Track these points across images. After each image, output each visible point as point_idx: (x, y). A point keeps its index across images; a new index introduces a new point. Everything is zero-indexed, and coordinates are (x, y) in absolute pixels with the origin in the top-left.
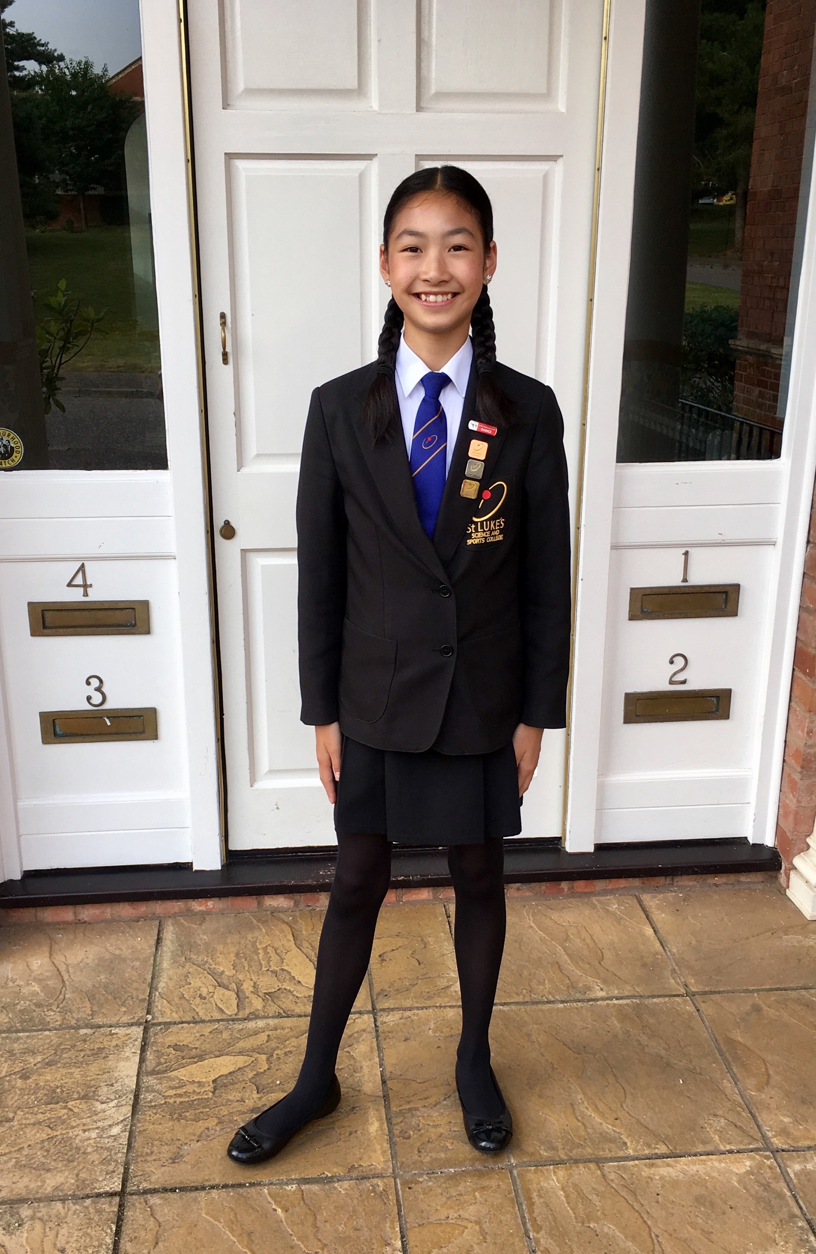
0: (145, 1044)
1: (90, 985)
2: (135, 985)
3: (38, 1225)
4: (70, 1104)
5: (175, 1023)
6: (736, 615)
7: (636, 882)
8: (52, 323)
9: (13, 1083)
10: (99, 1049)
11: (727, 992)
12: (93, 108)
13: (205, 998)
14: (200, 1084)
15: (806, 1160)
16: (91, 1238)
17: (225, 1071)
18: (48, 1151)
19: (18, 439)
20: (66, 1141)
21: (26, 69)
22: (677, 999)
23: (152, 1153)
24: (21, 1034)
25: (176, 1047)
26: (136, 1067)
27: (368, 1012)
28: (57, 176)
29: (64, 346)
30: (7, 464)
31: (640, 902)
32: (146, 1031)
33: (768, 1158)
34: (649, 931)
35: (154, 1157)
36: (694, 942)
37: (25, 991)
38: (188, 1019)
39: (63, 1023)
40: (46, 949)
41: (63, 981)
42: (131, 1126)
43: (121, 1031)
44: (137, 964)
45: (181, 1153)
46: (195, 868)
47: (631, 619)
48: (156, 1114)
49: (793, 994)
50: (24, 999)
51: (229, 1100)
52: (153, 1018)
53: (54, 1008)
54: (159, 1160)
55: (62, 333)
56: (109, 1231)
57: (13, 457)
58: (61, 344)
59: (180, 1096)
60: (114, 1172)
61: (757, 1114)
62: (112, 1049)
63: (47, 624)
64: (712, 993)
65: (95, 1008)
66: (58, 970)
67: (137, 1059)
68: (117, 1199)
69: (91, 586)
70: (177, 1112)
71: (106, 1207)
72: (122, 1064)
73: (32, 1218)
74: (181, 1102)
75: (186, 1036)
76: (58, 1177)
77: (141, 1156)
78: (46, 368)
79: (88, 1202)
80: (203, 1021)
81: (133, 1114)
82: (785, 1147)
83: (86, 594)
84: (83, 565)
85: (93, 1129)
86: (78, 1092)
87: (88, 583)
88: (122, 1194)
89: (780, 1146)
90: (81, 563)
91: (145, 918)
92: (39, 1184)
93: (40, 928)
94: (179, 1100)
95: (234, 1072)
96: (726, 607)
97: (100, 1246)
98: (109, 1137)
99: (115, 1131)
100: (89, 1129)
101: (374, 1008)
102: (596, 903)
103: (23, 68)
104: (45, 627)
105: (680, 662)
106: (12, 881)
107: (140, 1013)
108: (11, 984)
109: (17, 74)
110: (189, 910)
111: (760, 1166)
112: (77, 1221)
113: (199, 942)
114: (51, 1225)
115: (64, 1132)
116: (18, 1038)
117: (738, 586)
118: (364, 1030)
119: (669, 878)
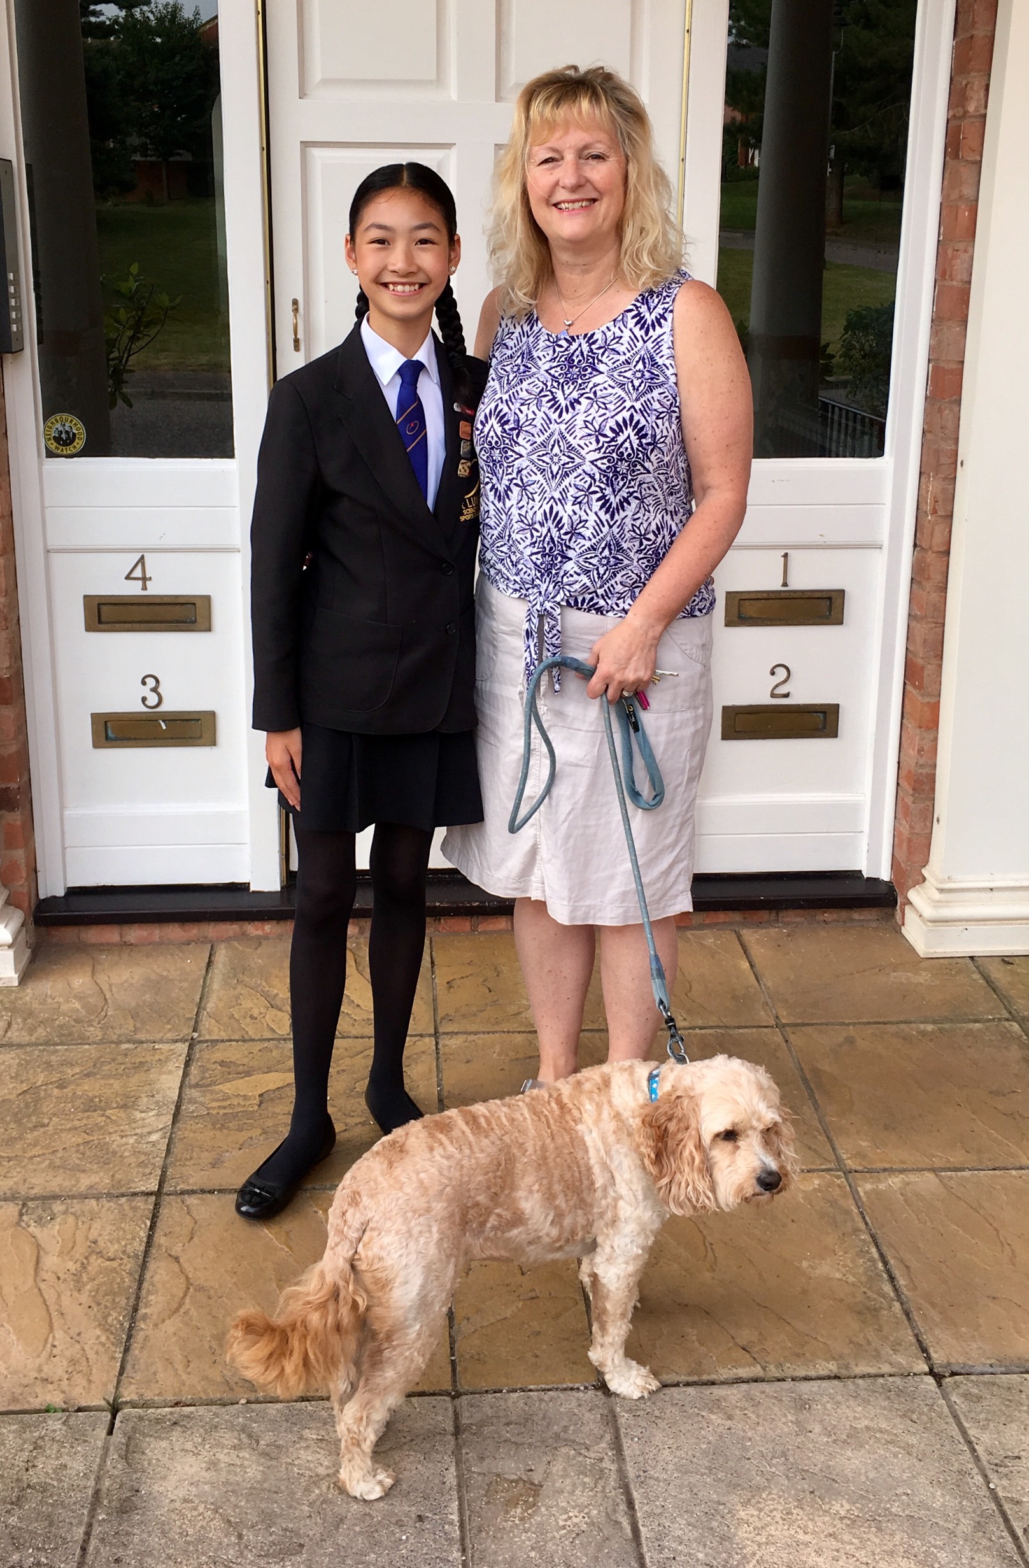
0: (190, 1059)
1: (133, 1004)
2: (182, 1004)
3: (71, 1219)
4: (109, 1112)
5: (223, 1041)
6: (842, 623)
7: (736, 916)
8: (122, 311)
9: (49, 1092)
10: (141, 1063)
11: (821, 1024)
12: (181, 60)
13: (256, 1019)
14: (245, 1097)
15: (879, 1181)
16: (124, 1231)
17: (272, 1087)
18: (83, 1154)
19: (80, 425)
20: (103, 1146)
21: (103, 14)
22: (765, 1030)
23: (191, 1158)
24: (60, 1047)
25: (222, 1063)
26: (179, 1080)
27: (430, 1035)
28: (134, 140)
29: (133, 336)
30: (70, 450)
31: (739, 937)
32: (191, 1047)
33: (838, 1177)
34: (745, 965)
35: (192, 1162)
36: (792, 977)
37: (65, 1007)
38: (237, 1038)
39: (103, 1038)
40: (89, 969)
41: (106, 999)
42: (171, 1134)
43: (165, 1047)
44: (185, 985)
45: (221, 1159)
46: (252, 889)
47: (727, 625)
48: (197, 1123)
49: (892, 1028)
50: (64, 1015)
51: (274, 1113)
52: (199, 1036)
53: (95, 1024)
54: (199, 1164)
55: (131, 322)
56: (143, 1226)
57: (75, 443)
58: (130, 333)
59: (225, 1108)
60: (151, 1174)
61: (834, 1138)
62: (154, 1062)
63: (103, 619)
64: (804, 1025)
65: (138, 1025)
66: (101, 989)
67: (181, 1073)
68: (153, 1198)
69: (150, 579)
70: (220, 1123)
71: (141, 1205)
72: (164, 1076)
73: (65, 1212)
74: (224, 1114)
75: (234, 1053)
76: (93, 1177)
77: (181, 1160)
78: (113, 359)
79: (124, 1200)
80: (253, 1040)
81: (174, 1123)
82: (858, 1168)
83: (145, 588)
84: (142, 557)
85: (131, 1135)
86: (117, 1102)
87: (148, 576)
88: (158, 1194)
89: (854, 1167)
90: (140, 555)
91: (196, 941)
92: (73, 1183)
93: (83, 948)
94: (222, 1112)
95: (282, 1088)
96: (830, 614)
97: (134, 1238)
98: (147, 1143)
99: (154, 1137)
100: (127, 1136)
101: (436, 1032)
102: (690, 936)
103: (100, 13)
104: (100, 622)
105: (781, 674)
106: (54, 897)
107: (186, 1031)
108: (49, 1001)
109: (93, 19)
110: (244, 934)
111: (830, 1185)
112: (112, 1217)
113: (253, 965)
114: (84, 1219)
115: (101, 1137)
116: (56, 1051)
117: (842, 593)
118: (424, 1052)
119: (774, 913)
